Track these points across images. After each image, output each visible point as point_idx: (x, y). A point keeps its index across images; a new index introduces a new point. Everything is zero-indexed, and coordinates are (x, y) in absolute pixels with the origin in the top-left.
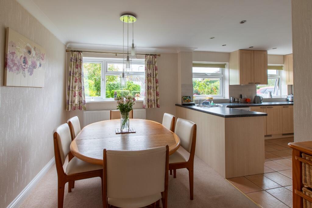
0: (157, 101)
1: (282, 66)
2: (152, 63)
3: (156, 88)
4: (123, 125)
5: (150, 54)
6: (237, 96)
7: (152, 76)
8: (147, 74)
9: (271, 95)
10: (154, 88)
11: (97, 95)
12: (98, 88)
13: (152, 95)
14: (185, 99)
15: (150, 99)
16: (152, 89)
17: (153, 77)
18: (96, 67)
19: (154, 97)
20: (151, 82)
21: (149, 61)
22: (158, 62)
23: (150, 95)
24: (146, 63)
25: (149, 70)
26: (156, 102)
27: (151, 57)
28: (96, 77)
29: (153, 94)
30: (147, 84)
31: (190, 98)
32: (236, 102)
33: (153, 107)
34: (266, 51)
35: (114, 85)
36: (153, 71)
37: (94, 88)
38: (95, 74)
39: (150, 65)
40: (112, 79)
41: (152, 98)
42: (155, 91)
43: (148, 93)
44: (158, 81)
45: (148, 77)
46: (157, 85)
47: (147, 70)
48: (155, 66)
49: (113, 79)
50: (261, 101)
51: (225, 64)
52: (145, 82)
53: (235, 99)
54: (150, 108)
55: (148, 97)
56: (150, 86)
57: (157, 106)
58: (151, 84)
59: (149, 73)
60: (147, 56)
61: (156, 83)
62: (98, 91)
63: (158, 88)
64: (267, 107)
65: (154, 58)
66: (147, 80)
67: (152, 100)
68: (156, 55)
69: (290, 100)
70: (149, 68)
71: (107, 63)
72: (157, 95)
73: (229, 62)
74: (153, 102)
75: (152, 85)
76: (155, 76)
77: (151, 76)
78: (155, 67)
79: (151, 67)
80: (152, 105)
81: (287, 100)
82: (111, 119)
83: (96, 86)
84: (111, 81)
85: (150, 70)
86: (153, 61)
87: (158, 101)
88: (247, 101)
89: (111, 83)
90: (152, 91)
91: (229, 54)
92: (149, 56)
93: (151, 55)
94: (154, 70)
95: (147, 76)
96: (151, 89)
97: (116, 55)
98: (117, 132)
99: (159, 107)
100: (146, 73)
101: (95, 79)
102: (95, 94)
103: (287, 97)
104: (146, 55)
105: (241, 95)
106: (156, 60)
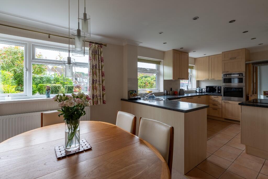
0: (103, 96)
1: (193, 66)
2: (97, 53)
3: (102, 82)
4: (69, 140)
5: (94, 42)
6: (169, 89)
7: (98, 68)
8: (92, 65)
9: (188, 88)
10: (99, 82)
11: (18, 90)
12: (19, 81)
13: (98, 90)
14: (131, 93)
15: (95, 95)
16: (98, 83)
17: (99, 70)
18: (16, 56)
19: (100, 92)
20: (96, 75)
21: (94, 50)
22: (105, 53)
23: (95, 90)
24: (91, 52)
25: (93, 60)
26: (102, 98)
27: (97, 45)
28: (15, 68)
29: (98, 88)
30: (92, 77)
31: (136, 93)
32: (168, 94)
33: (99, 103)
34: (188, 53)
35: (41, 78)
36: (99, 63)
37: (14, 81)
38: (14, 65)
39: (95, 55)
40: (39, 72)
41: (98, 93)
42: (101, 85)
43: (93, 88)
44: (105, 74)
45: (92, 69)
46: (104, 78)
47: (92, 61)
48: (101, 57)
49: (41, 71)
50: (184, 93)
51: (160, 61)
52: (90, 75)
53: (167, 92)
54: (95, 104)
55: (93, 93)
56: (95, 80)
57: (104, 102)
58: (97, 77)
59: (94, 65)
60: (91, 44)
61: (102, 76)
62: (19, 85)
63: (104, 82)
64: (190, 98)
65: (99, 47)
66: (92, 73)
67: (98, 95)
68: (101, 44)
69: (198, 92)
70: (94, 59)
71: (34, 46)
72: (103, 89)
73: (163, 59)
74: (99, 98)
75: (98, 79)
76: (100, 68)
77: (96, 67)
78: (101, 59)
79: (96, 58)
80: (97, 101)
81: (196, 92)
82: (42, 126)
83: (15, 79)
84: (37, 74)
85: (95, 61)
86: (98, 51)
87: (105, 96)
88: (175, 94)
89: (38, 76)
90: (97, 85)
91: (164, 52)
92: (94, 44)
93: (96, 43)
94: (100, 61)
95: (92, 67)
96: (96, 83)
97: (49, 37)
98: (59, 156)
99: (105, 104)
100: (90, 64)
101: (14, 70)
102: (14, 89)
103: (196, 89)
104: (90, 42)
105: (171, 88)
106: (102, 49)
